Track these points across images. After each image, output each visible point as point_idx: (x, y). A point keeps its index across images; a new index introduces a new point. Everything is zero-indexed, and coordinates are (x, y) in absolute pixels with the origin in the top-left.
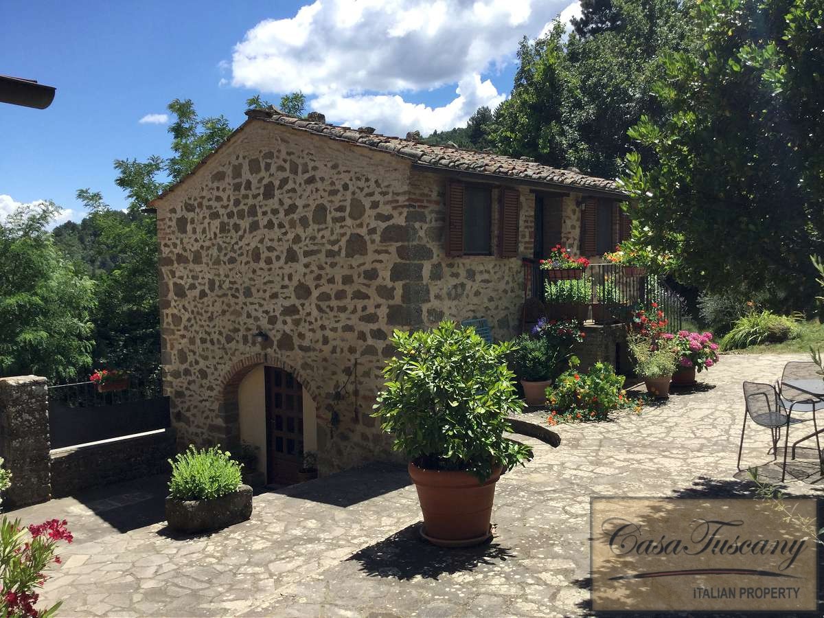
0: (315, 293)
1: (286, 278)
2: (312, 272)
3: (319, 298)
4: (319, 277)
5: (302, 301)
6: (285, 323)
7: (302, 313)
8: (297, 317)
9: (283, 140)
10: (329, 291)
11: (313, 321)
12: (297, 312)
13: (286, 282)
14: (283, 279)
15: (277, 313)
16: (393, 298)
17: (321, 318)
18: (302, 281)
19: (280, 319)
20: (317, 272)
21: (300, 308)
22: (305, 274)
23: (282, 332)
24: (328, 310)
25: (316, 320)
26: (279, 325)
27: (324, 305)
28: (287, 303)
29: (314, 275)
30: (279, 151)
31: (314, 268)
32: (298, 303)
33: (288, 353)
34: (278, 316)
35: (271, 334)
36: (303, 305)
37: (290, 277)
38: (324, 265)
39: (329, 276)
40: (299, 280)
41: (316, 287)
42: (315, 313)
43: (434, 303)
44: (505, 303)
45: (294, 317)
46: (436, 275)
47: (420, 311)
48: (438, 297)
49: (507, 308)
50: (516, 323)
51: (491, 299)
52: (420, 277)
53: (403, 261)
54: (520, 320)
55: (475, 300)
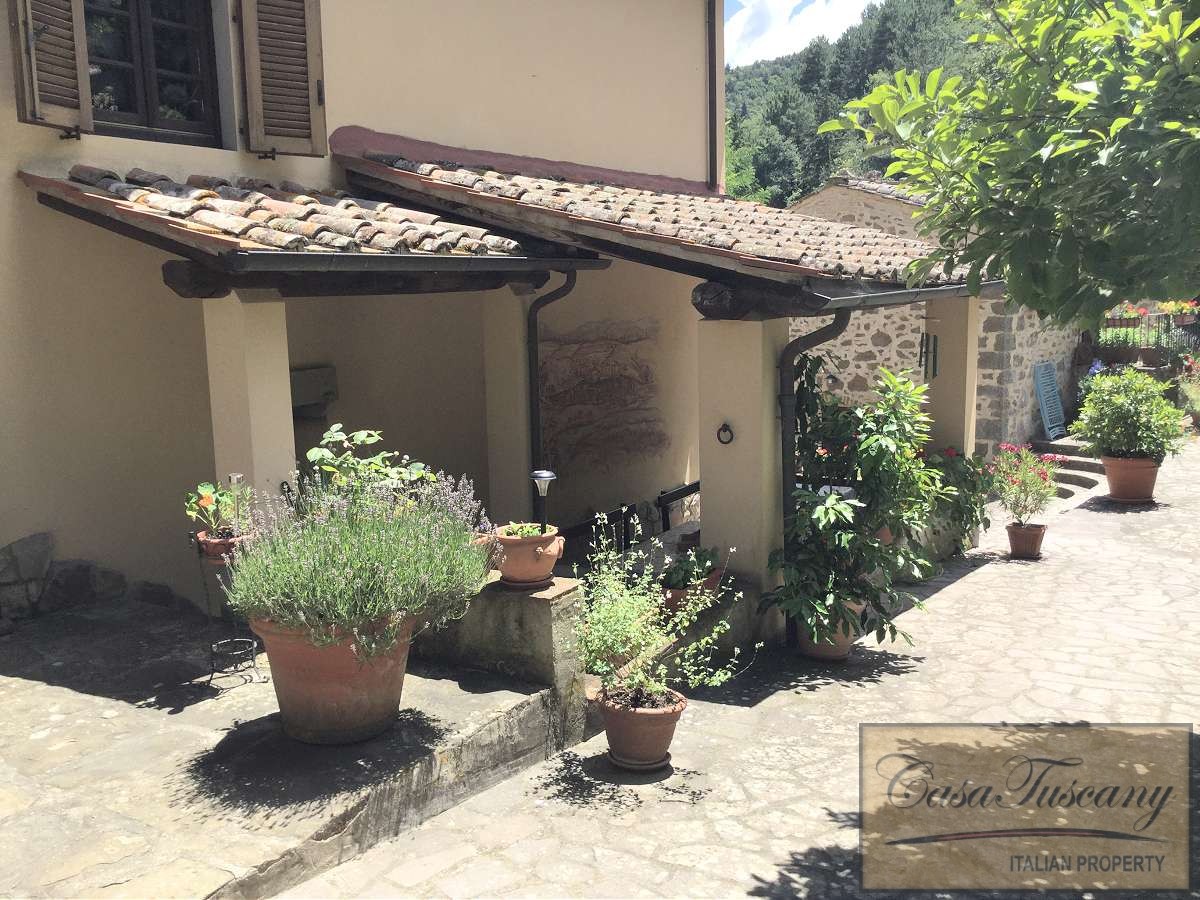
0: (896, 342)
1: (862, 327)
2: (894, 323)
3: (900, 346)
4: (902, 327)
5: (880, 348)
6: (858, 367)
7: (879, 359)
8: (873, 362)
9: (866, 205)
10: (912, 339)
11: (893, 365)
12: (875, 358)
13: (862, 330)
14: (859, 328)
15: (849, 358)
16: (985, 346)
17: (903, 363)
18: (882, 330)
19: (853, 364)
20: (900, 323)
21: (878, 354)
22: (885, 325)
23: (854, 375)
24: (911, 356)
25: (896, 364)
26: (851, 369)
27: (905, 351)
28: (862, 350)
29: (896, 326)
30: (862, 215)
31: (896, 318)
32: (875, 350)
33: (861, 393)
34: (851, 361)
35: (841, 377)
36: (881, 352)
37: (867, 327)
38: (909, 317)
39: (913, 327)
40: (878, 330)
41: (898, 336)
42: (895, 358)
43: (1018, 351)
44: (1063, 348)
45: (869, 362)
46: (1021, 327)
47: (1009, 357)
48: (1021, 345)
49: (1064, 353)
50: (1069, 365)
51: (1054, 345)
52: (1011, 329)
53: (998, 316)
54: (1073, 362)
55: (1043, 346)
